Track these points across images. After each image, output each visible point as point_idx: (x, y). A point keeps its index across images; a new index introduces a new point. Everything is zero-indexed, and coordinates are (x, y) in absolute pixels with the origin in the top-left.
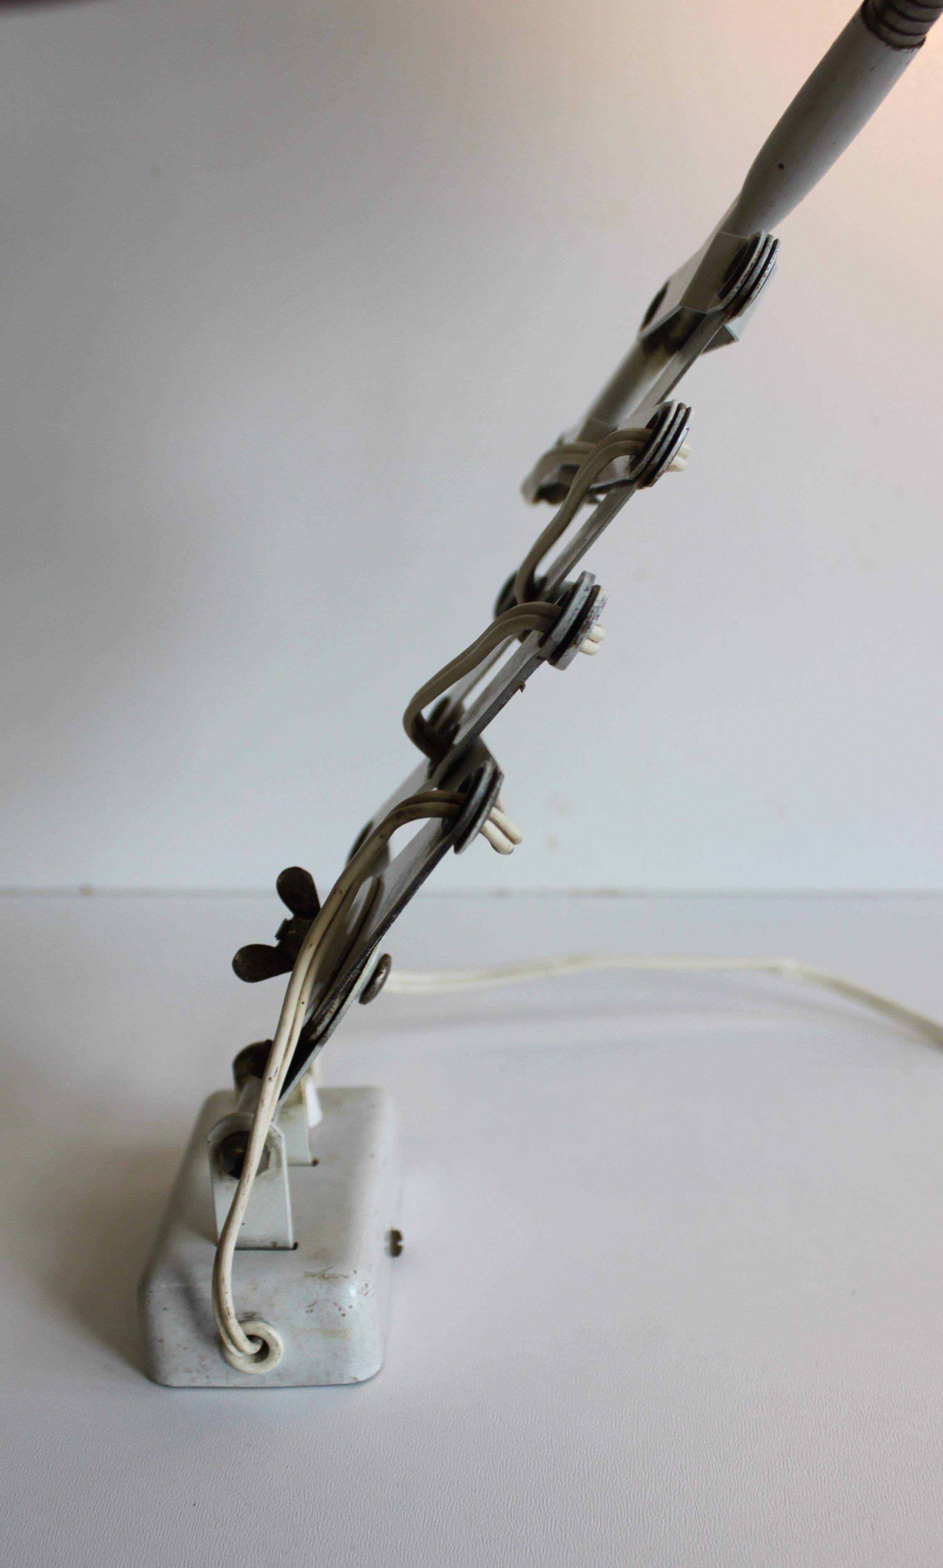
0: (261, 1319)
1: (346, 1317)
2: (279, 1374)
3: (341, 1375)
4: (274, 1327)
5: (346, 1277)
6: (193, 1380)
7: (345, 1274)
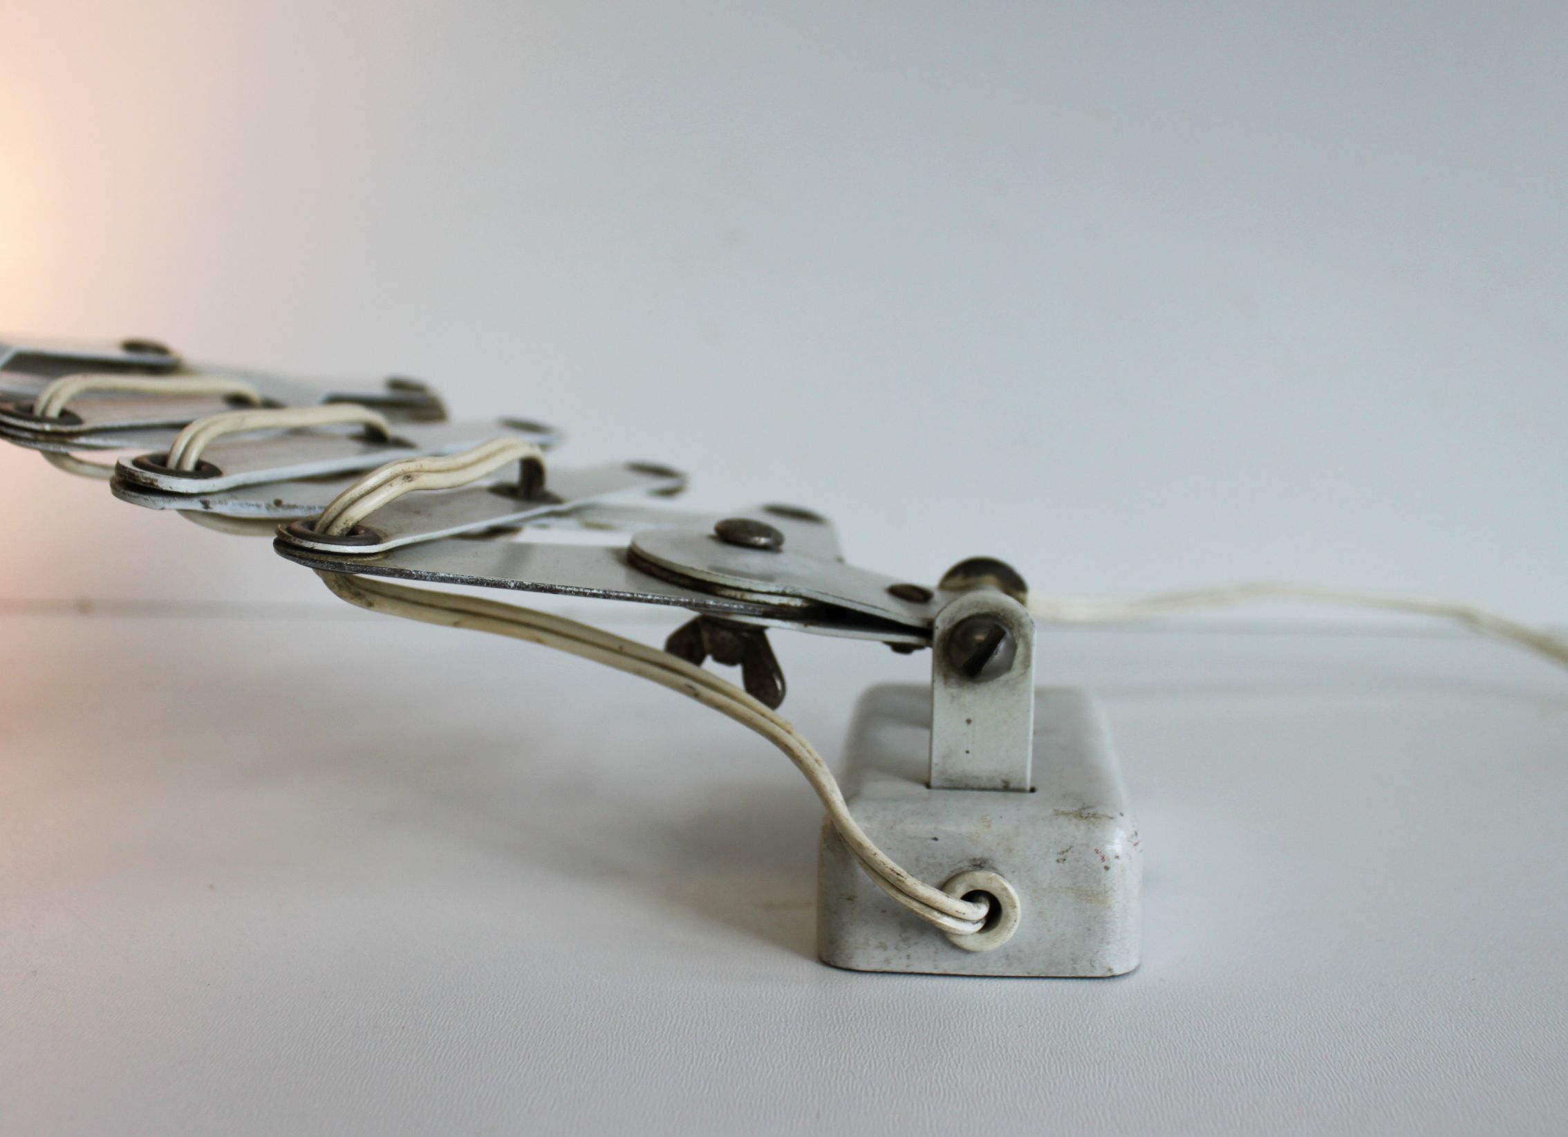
0: (994, 869)
1: (1110, 871)
2: (1007, 955)
3: (1091, 962)
4: (1010, 882)
5: (1112, 818)
6: (887, 961)
7: (1110, 815)
